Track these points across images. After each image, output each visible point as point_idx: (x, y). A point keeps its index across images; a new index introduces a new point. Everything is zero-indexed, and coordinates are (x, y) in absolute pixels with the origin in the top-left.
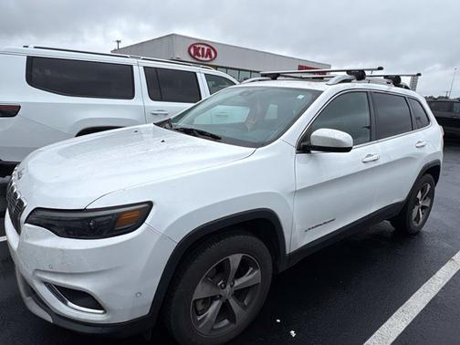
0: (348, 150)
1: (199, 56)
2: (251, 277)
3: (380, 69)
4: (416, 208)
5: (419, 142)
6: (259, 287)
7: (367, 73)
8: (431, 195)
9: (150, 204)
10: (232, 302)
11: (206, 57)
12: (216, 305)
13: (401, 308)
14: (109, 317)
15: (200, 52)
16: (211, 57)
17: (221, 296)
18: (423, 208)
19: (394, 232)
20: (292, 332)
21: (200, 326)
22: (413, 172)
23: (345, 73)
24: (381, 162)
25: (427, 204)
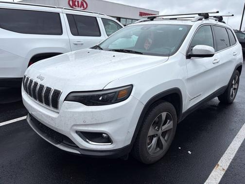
0: (211, 55)
1: (76, 6)
2: (169, 124)
3: (218, 12)
4: (232, 89)
5: (234, 53)
6: (172, 130)
7: (210, 15)
8: (238, 82)
9: (132, 86)
10: (161, 138)
11: (80, 7)
12: (155, 140)
13: (236, 137)
14: (114, 146)
15: (76, 3)
16: (84, 7)
17: (157, 135)
18: (234, 89)
19: (220, 103)
20: (189, 152)
21: (150, 150)
22: (231, 69)
23: (197, 15)
24: (220, 63)
25: (236, 87)
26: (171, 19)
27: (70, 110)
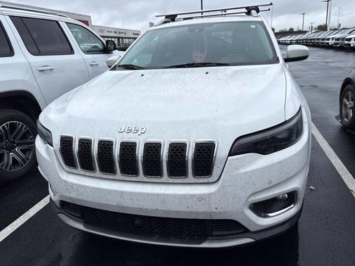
26: (184, 19)
27: (242, 171)
